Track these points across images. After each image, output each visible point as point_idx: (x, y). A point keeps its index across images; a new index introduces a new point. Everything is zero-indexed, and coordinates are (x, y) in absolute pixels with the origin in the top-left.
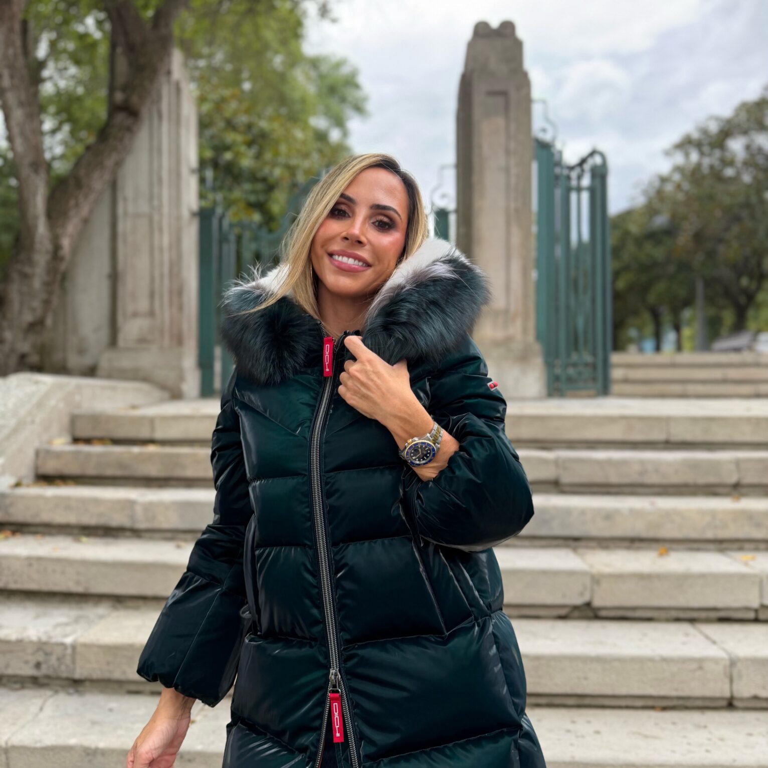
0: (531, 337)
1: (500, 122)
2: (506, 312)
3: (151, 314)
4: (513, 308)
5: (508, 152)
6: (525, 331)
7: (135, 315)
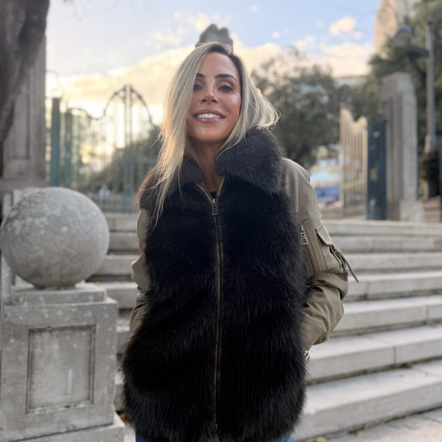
3: (28, 157)
7: (15, 157)
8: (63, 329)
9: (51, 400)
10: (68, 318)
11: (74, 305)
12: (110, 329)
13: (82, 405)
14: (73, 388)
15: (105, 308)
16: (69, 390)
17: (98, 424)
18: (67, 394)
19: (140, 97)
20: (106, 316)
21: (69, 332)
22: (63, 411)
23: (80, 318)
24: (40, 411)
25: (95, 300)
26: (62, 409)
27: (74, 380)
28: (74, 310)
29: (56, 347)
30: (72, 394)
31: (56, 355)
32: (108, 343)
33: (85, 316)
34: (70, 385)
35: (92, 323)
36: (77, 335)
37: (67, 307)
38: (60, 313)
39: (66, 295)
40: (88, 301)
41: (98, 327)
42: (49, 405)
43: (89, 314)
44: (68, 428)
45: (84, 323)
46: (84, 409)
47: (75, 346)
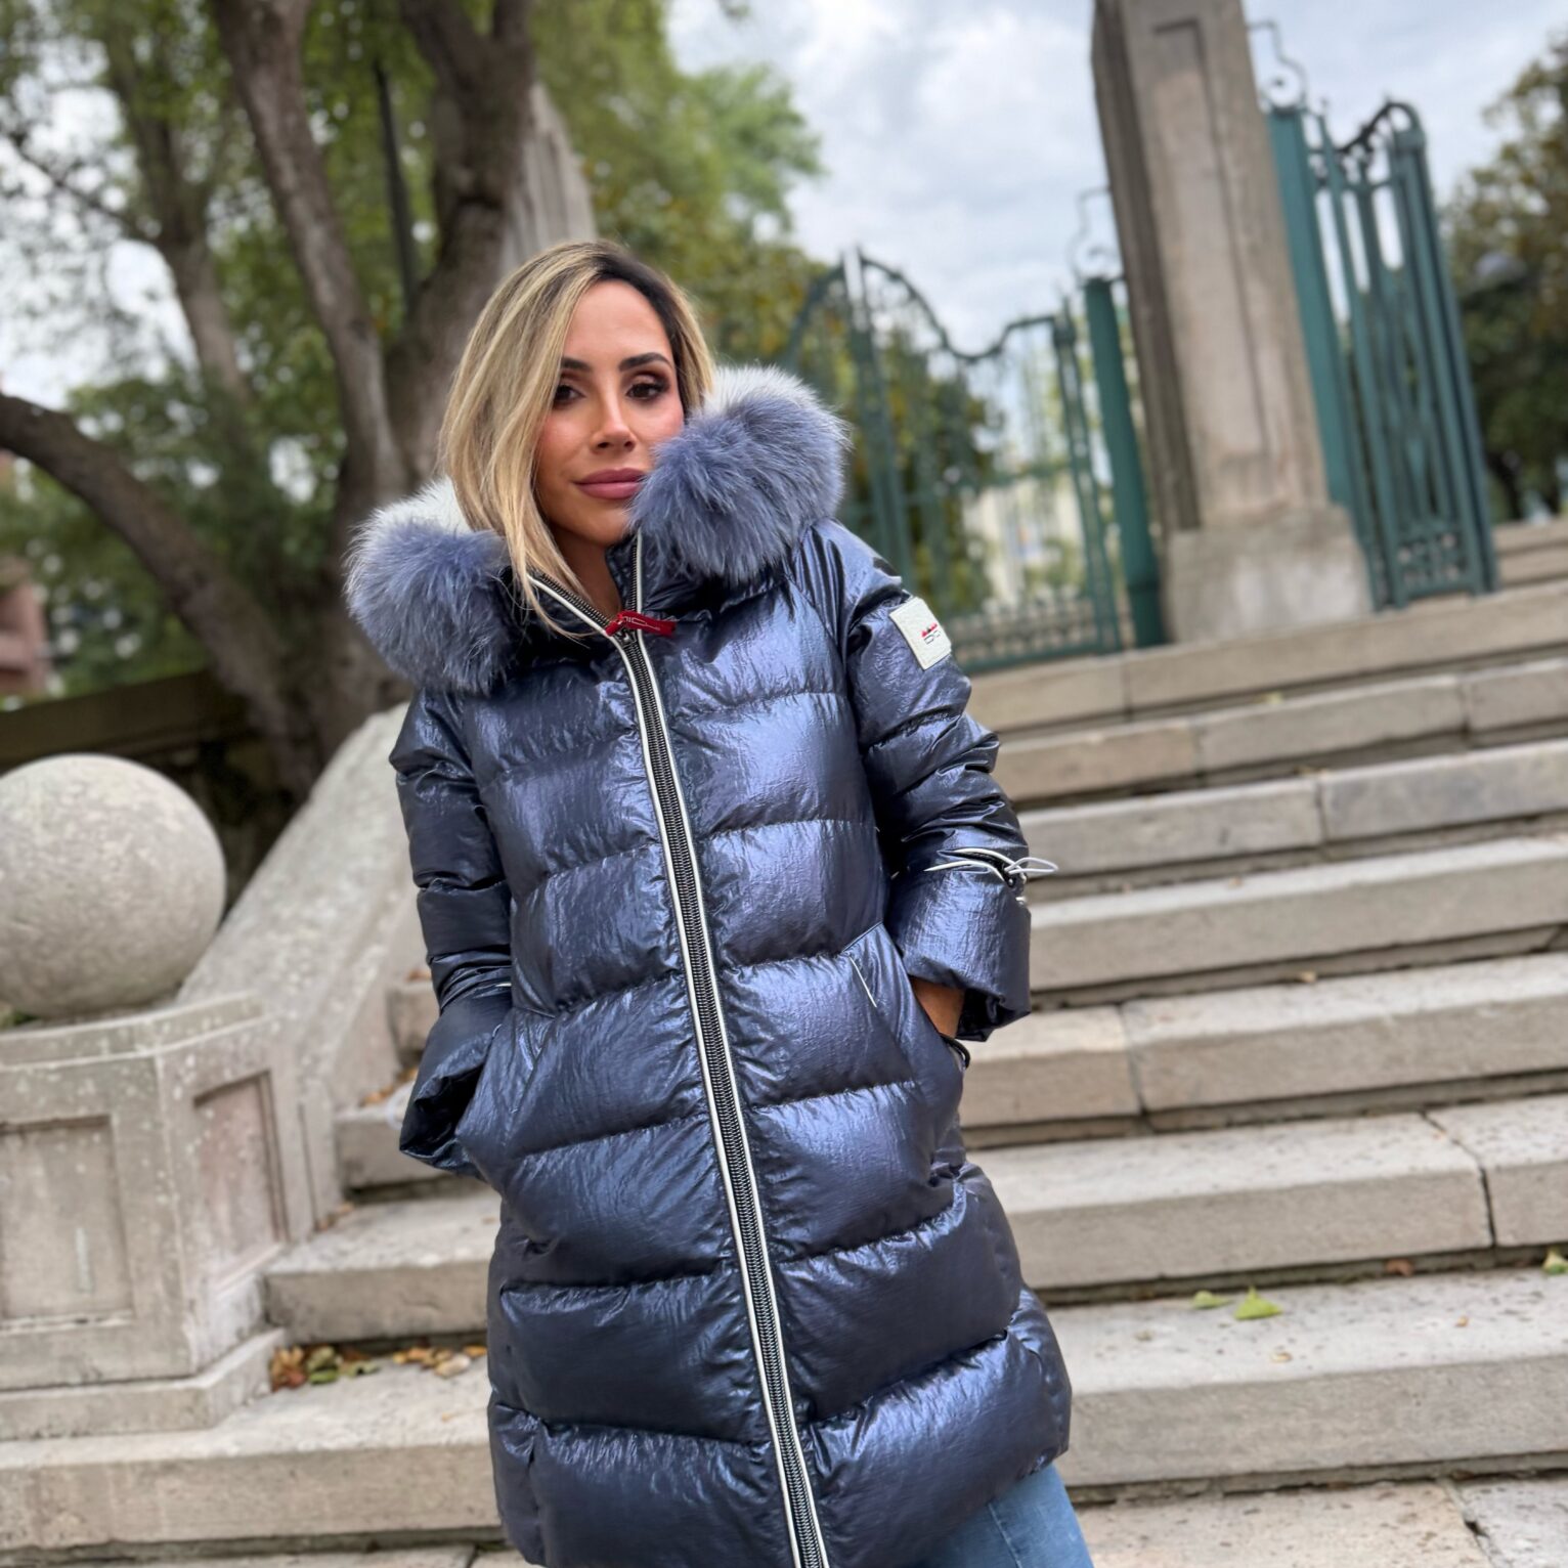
0: (1320, 501)
1: (1191, 81)
2: (1264, 455)
4: (1276, 447)
5: (1215, 138)
6: (1307, 489)
8: (47, 1127)
9: (47, 1303)
10: (42, 1101)
11: (53, 1065)
12: (147, 1126)
13: (114, 1321)
14: (92, 1274)
15: (125, 1071)
16: (85, 1281)
17: (155, 1374)
18: (81, 1291)
19: (896, 277)
20: (131, 1091)
21: (62, 1133)
22: (68, 1333)
23: (70, 1099)
24: (24, 1326)
25: (115, 1050)
26: (72, 1326)
27: (91, 1254)
28: (53, 1078)
29: (38, 1172)
30: (94, 1290)
31: (42, 1192)
32: (146, 1163)
33: (81, 1092)
34: (84, 1268)
35: (99, 1110)
36: (82, 1141)
37: (36, 1071)
38: (23, 1087)
39: (46, 1041)
40: (98, 1052)
41: (115, 1121)
42: (44, 1312)
43: (89, 1087)
44: (85, 1375)
45: (82, 1112)
46: (115, 1329)
47: (81, 1168)
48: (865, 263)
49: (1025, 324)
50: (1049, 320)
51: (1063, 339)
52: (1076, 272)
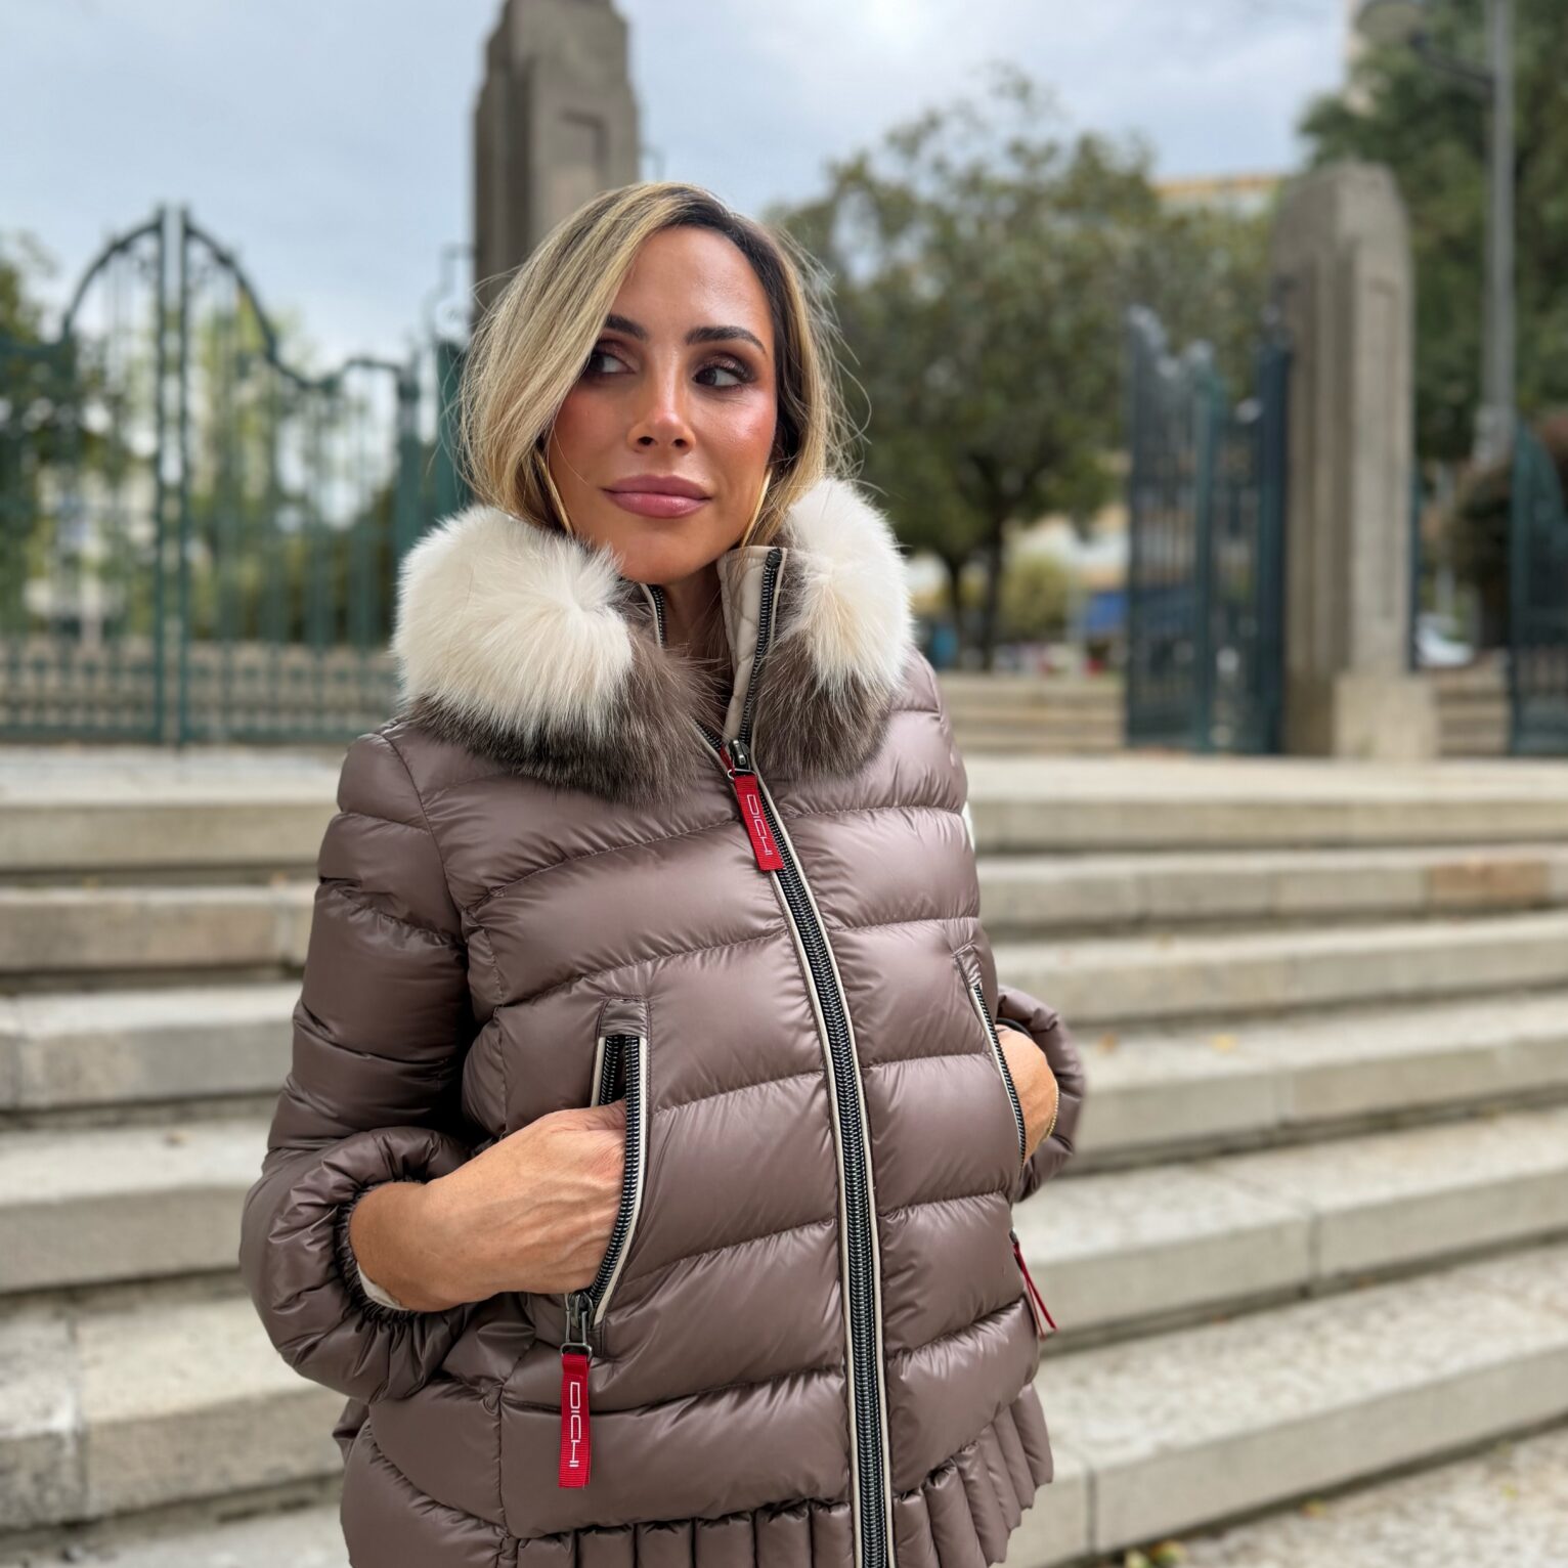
19: (224, 261)
48: (189, 232)
49: (367, 364)
50: (395, 369)
51: (407, 393)
52: (431, 328)
